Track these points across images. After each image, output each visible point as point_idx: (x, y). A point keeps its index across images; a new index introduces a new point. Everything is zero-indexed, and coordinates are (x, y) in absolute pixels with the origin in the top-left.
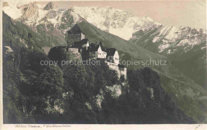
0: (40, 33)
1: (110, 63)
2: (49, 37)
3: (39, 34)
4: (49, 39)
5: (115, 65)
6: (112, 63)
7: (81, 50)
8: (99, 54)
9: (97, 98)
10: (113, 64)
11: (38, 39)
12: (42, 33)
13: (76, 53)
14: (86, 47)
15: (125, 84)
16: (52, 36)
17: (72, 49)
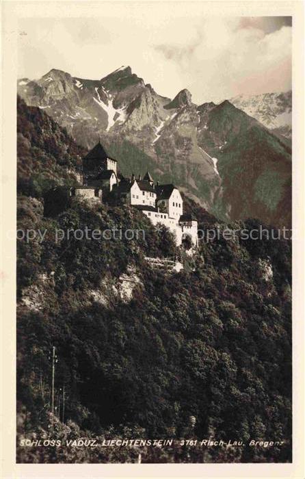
0: (163, 157)
1: (156, 213)
2: (182, 166)
3: (161, 160)
4: (183, 171)
5: (167, 217)
6: (160, 214)
7: (100, 192)
8: (134, 197)
9: (121, 282)
10: (163, 214)
11: (159, 171)
12: (167, 158)
13: (91, 197)
14: (109, 185)
15: (194, 252)
16: (189, 162)
17: (81, 191)
